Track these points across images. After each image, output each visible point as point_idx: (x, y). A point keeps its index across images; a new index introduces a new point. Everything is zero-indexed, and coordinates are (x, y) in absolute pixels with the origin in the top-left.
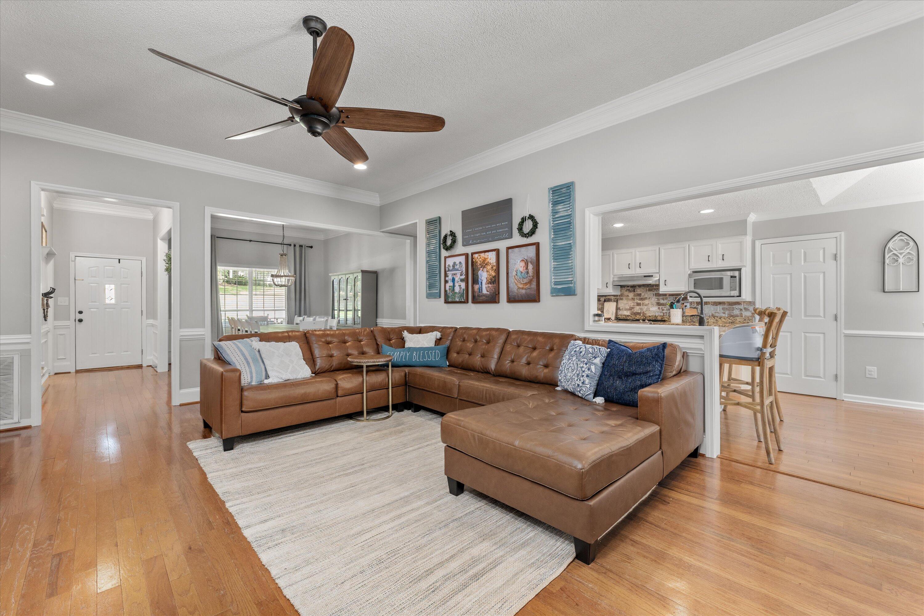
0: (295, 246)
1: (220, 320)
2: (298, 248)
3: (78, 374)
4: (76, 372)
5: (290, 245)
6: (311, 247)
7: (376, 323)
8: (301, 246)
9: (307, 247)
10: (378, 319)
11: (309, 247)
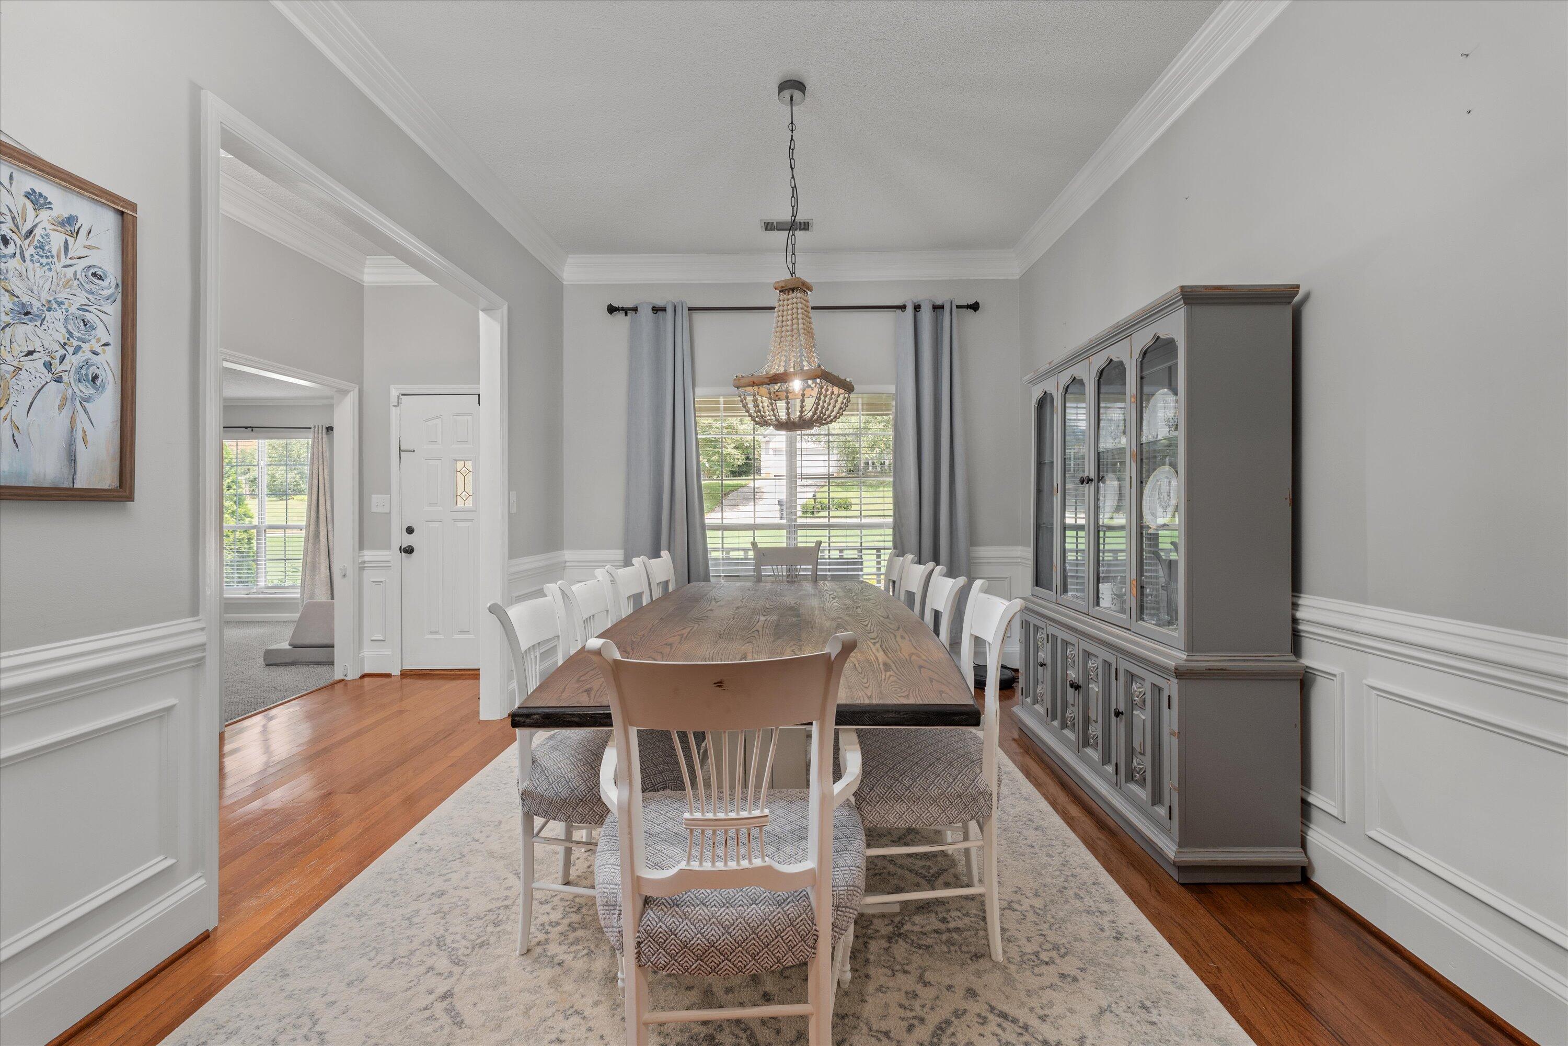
0: (917, 308)
1: (701, 552)
2: (926, 315)
3: (405, 681)
4: (401, 675)
5: (903, 308)
6: (975, 307)
7: (1295, 621)
8: (938, 308)
9: (958, 307)
10: (1305, 600)
11: (969, 307)
